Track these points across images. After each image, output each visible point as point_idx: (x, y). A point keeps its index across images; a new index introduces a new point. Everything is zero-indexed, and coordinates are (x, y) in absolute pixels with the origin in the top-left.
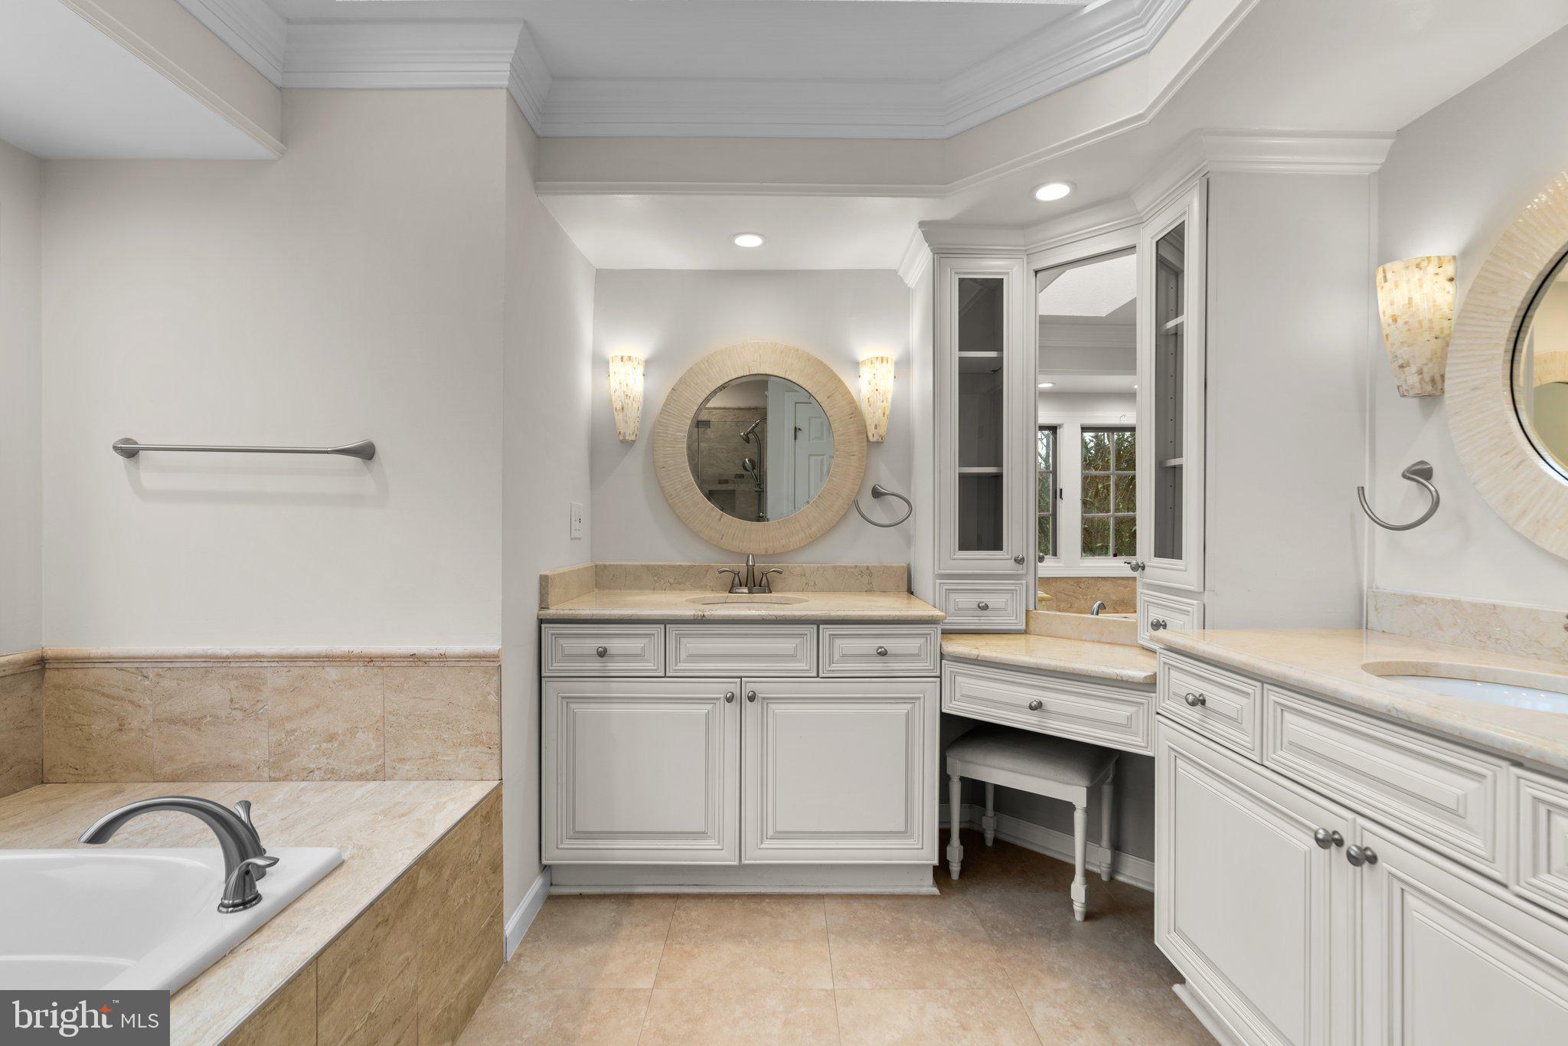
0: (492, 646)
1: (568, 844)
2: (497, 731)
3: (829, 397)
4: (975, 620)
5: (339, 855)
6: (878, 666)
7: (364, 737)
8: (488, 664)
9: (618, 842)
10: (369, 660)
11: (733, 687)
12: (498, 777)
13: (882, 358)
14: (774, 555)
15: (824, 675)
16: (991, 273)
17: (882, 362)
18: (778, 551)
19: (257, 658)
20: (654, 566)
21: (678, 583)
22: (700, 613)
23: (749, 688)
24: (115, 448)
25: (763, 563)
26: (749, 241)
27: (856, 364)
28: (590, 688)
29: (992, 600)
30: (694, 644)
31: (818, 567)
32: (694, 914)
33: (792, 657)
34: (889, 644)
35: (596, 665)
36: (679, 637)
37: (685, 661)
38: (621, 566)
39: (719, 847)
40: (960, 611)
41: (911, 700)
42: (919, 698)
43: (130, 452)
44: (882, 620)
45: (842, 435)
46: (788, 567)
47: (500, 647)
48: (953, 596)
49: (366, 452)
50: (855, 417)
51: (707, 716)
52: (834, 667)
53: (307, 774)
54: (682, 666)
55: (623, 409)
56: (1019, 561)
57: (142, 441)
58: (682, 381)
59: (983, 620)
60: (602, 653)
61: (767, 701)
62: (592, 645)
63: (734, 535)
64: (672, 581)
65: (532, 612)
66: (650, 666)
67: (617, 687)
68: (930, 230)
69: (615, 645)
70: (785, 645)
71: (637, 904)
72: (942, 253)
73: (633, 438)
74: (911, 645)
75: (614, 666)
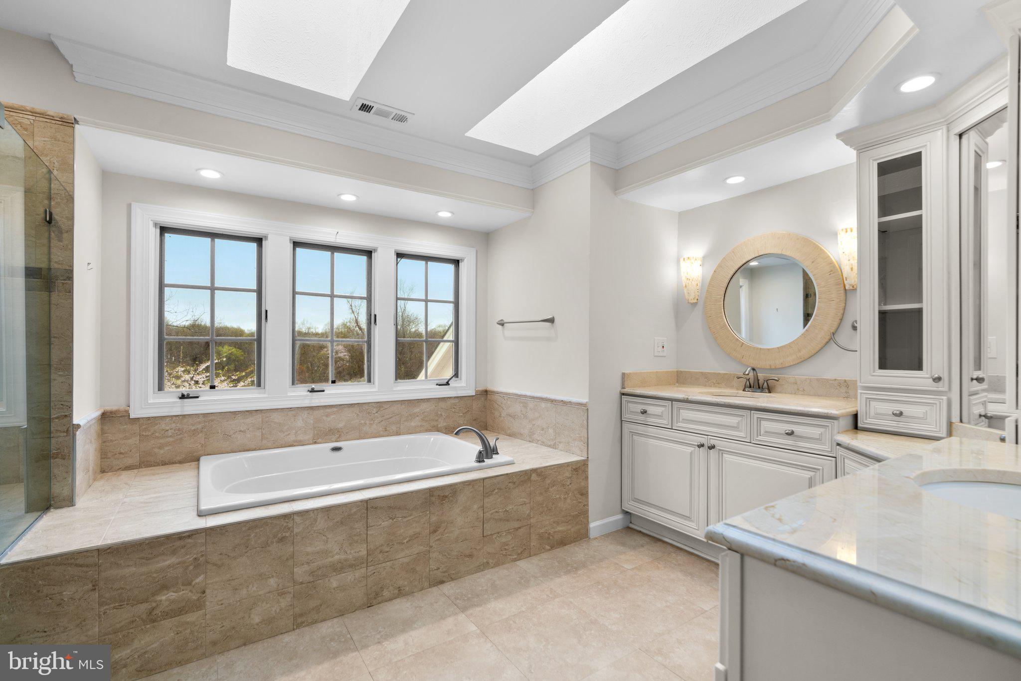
0: (584, 400)
1: (632, 503)
2: (586, 436)
3: (813, 262)
4: (894, 424)
5: (513, 461)
6: (788, 442)
7: (551, 431)
8: (584, 408)
9: (652, 509)
10: (552, 401)
11: (703, 440)
12: (587, 457)
13: (846, 229)
14: (776, 369)
15: (754, 442)
16: (911, 150)
17: (847, 232)
18: (778, 367)
19: (525, 396)
20: (705, 373)
21: (718, 384)
22: (687, 397)
23: (713, 442)
24: (497, 323)
25: (771, 374)
26: (736, 180)
27: (835, 235)
28: (640, 429)
29: (906, 409)
30: (687, 413)
31: (806, 379)
32: (679, 557)
33: (736, 428)
34: (797, 429)
35: (641, 418)
36: (679, 409)
37: (681, 422)
38: (689, 372)
39: (697, 528)
40: (879, 415)
41: (815, 470)
42: (819, 469)
43: (502, 324)
44: (791, 412)
45: (824, 287)
46: (784, 377)
47: (587, 400)
48: (873, 403)
49: (551, 321)
50: (834, 273)
51: (691, 453)
52: (760, 438)
53: (537, 441)
54: (680, 424)
55: (686, 286)
56: (938, 379)
57: (506, 321)
58: (720, 266)
59: (901, 424)
60: (644, 412)
61: (721, 452)
62: (640, 408)
63: (750, 356)
64: (715, 382)
65: (618, 389)
66: (664, 422)
67: (652, 431)
68: (846, 137)
69: (651, 409)
70: (733, 420)
71: (659, 544)
72: (862, 150)
73: (695, 301)
74: (815, 432)
75: (651, 420)
